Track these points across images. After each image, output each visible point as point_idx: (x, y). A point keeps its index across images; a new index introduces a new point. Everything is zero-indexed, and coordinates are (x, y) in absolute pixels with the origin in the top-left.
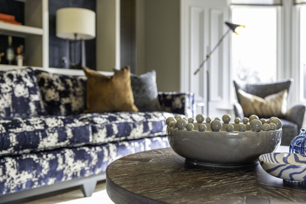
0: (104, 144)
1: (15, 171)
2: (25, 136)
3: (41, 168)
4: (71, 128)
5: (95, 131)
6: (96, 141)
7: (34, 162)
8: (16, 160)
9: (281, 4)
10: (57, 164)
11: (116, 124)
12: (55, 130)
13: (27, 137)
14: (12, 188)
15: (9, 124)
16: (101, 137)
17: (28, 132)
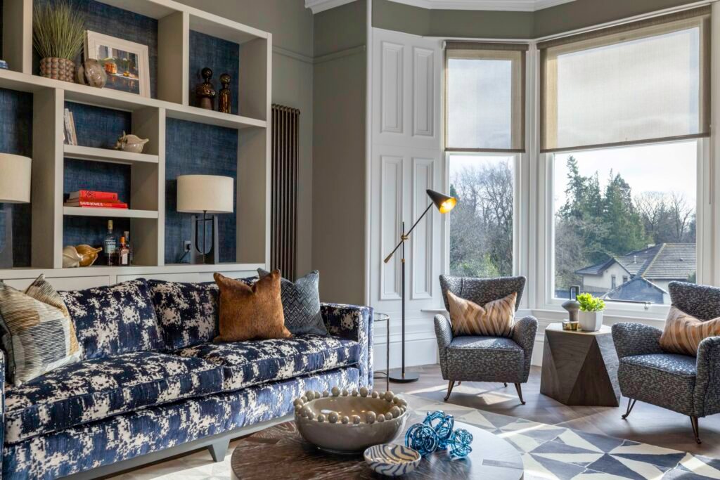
0: (241, 390)
1: (129, 434)
2: (141, 390)
3: (160, 428)
4: (198, 374)
5: (228, 374)
6: (230, 388)
7: (152, 421)
8: (130, 420)
9: (523, 151)
10: (180, 421)
11: (257, 363)
12: (177, 380)
13: (143, 392)
14: (124, 454)
15: (120, 375)
16: (237, 382)
17: (144, 385)
